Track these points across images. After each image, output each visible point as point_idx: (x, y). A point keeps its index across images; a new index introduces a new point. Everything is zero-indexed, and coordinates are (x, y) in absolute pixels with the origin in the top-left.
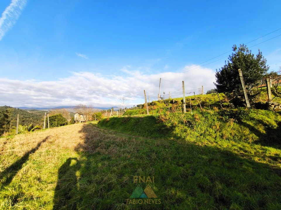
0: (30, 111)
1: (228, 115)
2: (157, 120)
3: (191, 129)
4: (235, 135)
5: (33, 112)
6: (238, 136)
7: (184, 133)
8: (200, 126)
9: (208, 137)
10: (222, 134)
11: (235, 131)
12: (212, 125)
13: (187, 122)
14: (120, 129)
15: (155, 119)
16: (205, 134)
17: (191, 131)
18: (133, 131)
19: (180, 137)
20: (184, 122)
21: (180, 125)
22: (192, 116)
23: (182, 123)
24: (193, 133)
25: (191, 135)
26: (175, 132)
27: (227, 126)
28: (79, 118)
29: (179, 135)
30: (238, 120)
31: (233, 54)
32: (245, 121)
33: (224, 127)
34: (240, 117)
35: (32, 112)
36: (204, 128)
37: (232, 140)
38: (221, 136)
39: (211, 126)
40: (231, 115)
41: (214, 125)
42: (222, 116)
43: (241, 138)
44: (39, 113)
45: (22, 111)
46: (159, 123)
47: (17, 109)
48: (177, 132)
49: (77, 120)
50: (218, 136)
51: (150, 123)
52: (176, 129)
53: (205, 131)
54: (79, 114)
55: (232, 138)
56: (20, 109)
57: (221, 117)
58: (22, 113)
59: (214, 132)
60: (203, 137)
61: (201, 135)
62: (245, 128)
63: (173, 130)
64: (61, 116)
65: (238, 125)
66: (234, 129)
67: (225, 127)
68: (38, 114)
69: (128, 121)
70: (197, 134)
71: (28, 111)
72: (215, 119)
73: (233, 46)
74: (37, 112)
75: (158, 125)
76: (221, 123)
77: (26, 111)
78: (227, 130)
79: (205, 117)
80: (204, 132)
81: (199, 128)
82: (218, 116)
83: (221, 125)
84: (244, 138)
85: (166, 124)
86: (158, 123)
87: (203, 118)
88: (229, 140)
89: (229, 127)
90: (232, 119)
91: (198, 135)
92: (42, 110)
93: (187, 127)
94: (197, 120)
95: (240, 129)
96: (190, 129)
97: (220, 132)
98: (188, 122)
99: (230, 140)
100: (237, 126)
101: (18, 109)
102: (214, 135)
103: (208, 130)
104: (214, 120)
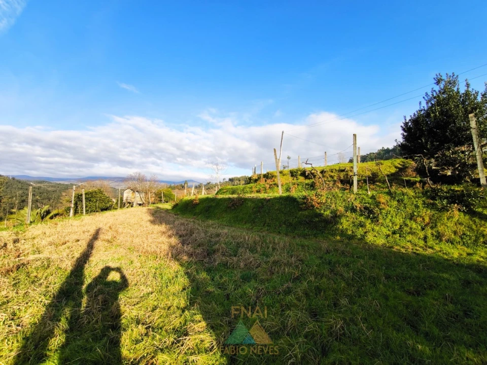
0: (35, 182)
1: (446, 198)
2: (301, 204)
3: (372, 221)
4: (464, 234)
5: (42, 185)
6: (469, 236)
7: (360, 229)
8: (390, 217)
9: (409, 237)
10: (439, 233)
11: (462, 228)
12: (415, 215)
13: (363, 209)
14: (224, 219)
15: (298, 202)
16: (402, 231)
17: (373, 225)
18: (254, 222)
19: (352, 237)
20: (358, 208)
21: (349, 214)
22: (371, 198)
23: (353, 210)
24: (377, 228)
25: (375, 233)
26: (341, 227)
27: (446, 218)
28: (133, 197)
29: (350, 233)
30: (467, 207)
31: (433, 91)
32: (480, 210)
33: (439, 218)
34: (469, 203)
35: (39, 185)
36: (398, 220)
37: (459, 244)
38: (436, 236)
39: (412, 217)
40: (451, 197)
41: (418, 216)
42: (433, 198)
43: (476, 241)
44: (52, 186)
45: (20, 182)
46: (307, 208)
47: (11, 178)
48: (345, 227)
49: (129, 201)
50: (429, 235)
51: (288, 209)
52: (342, 221)
53: (401, 226)
54: (132, 190)
55: (458, 239)
56: (17, 178)
57: (432, 201)
58: (20, 187)
59: (420, 227)
60: (400, 236)
61: (394, 233)
62: (483, 222)
63: (336, 223)
64: (101, 192)
65: (467, 217)
66: (461, 224)
67: (441, 219)
68: (50, 189)
69: (241, 205)
70: (385, 231)
71: (31, 183)
72: (420, 203)
73: (435, 77)
74: (47, 185)
75: (306, 213)
76: (433, 212)
77: (28, 183)
78: (445, 225)
79: (398, 201)
80: (400, 228)
81: (388, 220)
82: (424, 199)
83: (433, 216)
84: (482, 240)
85: (322, 212)
86: (305, 210)
87: (395, 203)
88: (452, 243)
89: (451, 220)
90: (456, 205)
91: (388, 232)
92: (59, 182)
93: (364, 218)
94: (382, 206)
95: (471, 223)
96: (369, 221)
97: (432, 228)
98: (366, 208)
99: (455, 243)
100: (465, 219)
101: (13, 179)
102: (422, 234)
103: (406, 225)
104: (417, 207)
